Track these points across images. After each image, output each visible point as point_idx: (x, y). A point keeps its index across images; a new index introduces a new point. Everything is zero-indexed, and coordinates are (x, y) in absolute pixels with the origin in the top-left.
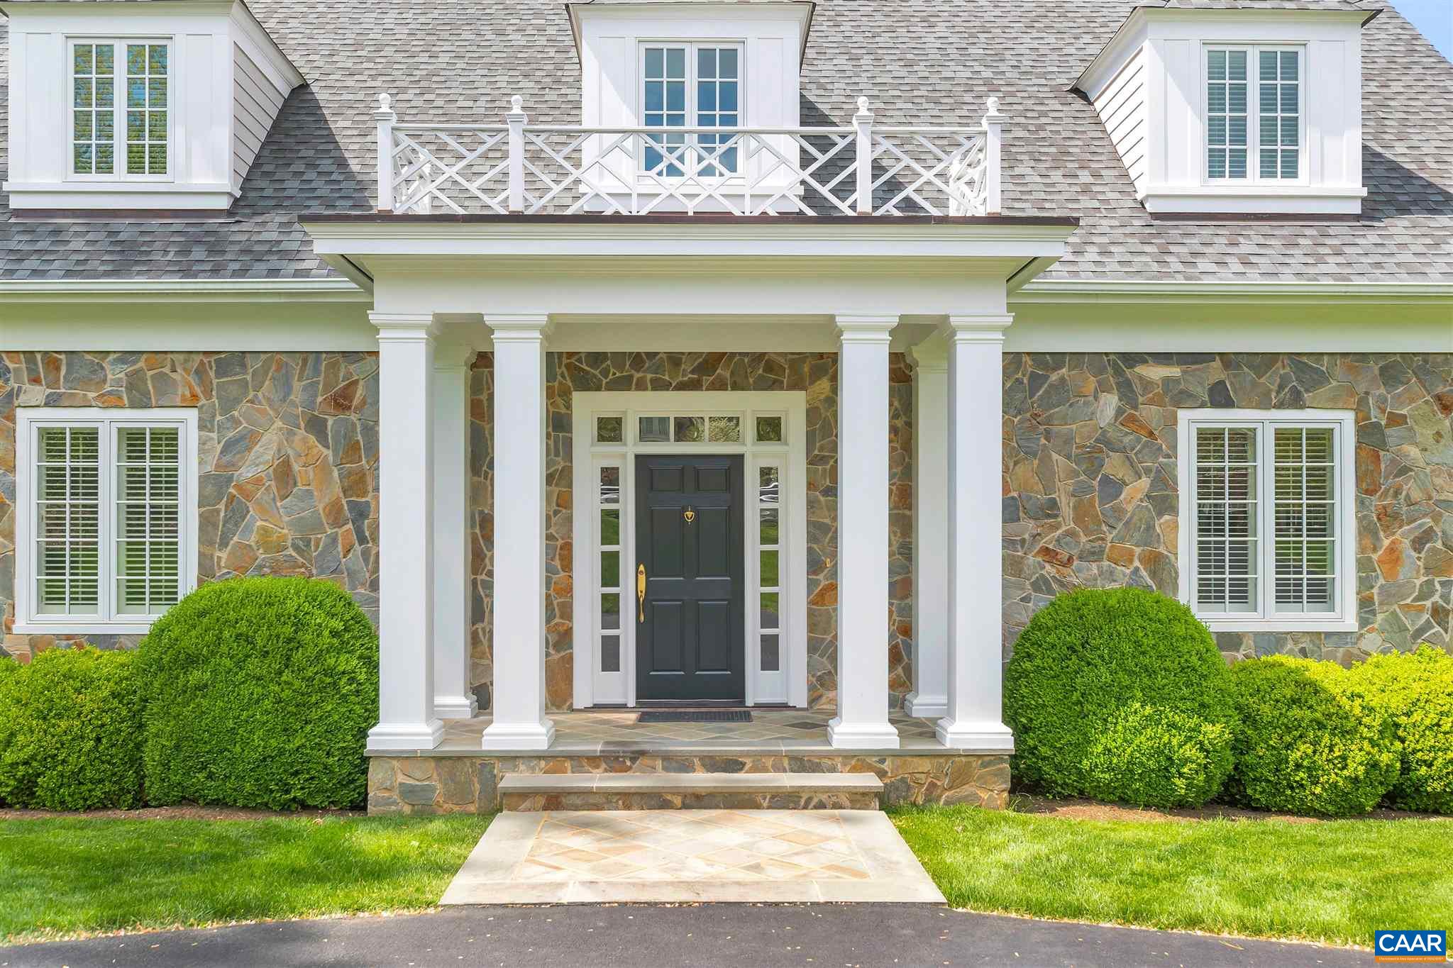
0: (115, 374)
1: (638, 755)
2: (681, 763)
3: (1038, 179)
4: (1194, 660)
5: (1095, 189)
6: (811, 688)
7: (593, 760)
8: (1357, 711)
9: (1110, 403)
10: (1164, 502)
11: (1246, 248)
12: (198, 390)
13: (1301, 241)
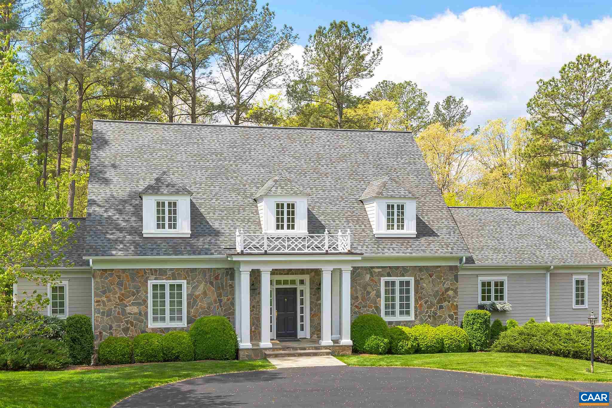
0: (169, 273)
1: (288, 348)
2: (296, 349)
3: (354, 227)
4: (383, 328)
5: (365, 230)
6: (311, 334)
7: (280, 349)
8: (410, 336)
9: (368, 276)
10: (378, 296)
11: (394, 246)
12: (187, 276)
13: (404, 244)
